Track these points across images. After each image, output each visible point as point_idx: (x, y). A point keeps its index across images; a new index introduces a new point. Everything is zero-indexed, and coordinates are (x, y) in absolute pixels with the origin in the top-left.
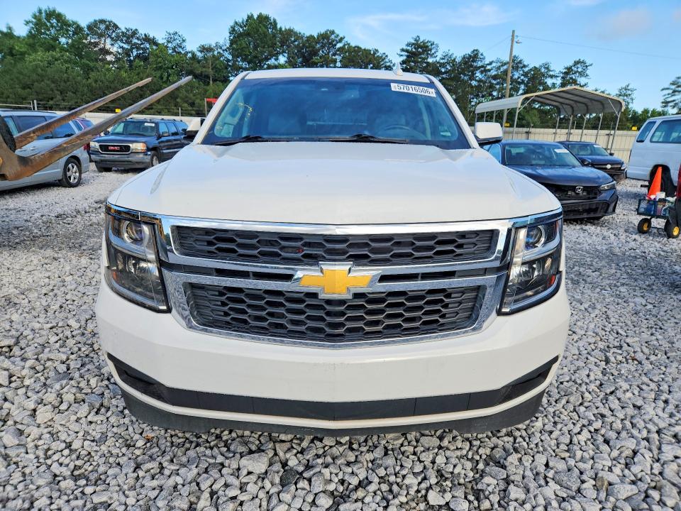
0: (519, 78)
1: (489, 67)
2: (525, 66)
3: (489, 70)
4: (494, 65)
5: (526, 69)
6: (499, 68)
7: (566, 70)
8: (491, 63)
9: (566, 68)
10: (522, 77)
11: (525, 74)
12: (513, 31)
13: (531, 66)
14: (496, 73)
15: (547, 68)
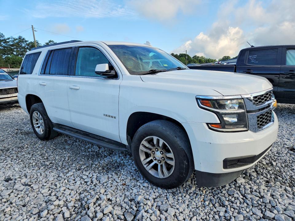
0: (25, 46)
1: (7, 40)
2: (26, 41)
3: (8, 42)
4: (10, 39)
5: (27, 43)
6: (13, 41)
7: (46, 44)
8: (8, 39)
9: (46, 43)
10: (27, 46)
11: (28, 45)
12: (32, 26)
13: (30, 41)
14: (12, 43)
15: (37, 43)
